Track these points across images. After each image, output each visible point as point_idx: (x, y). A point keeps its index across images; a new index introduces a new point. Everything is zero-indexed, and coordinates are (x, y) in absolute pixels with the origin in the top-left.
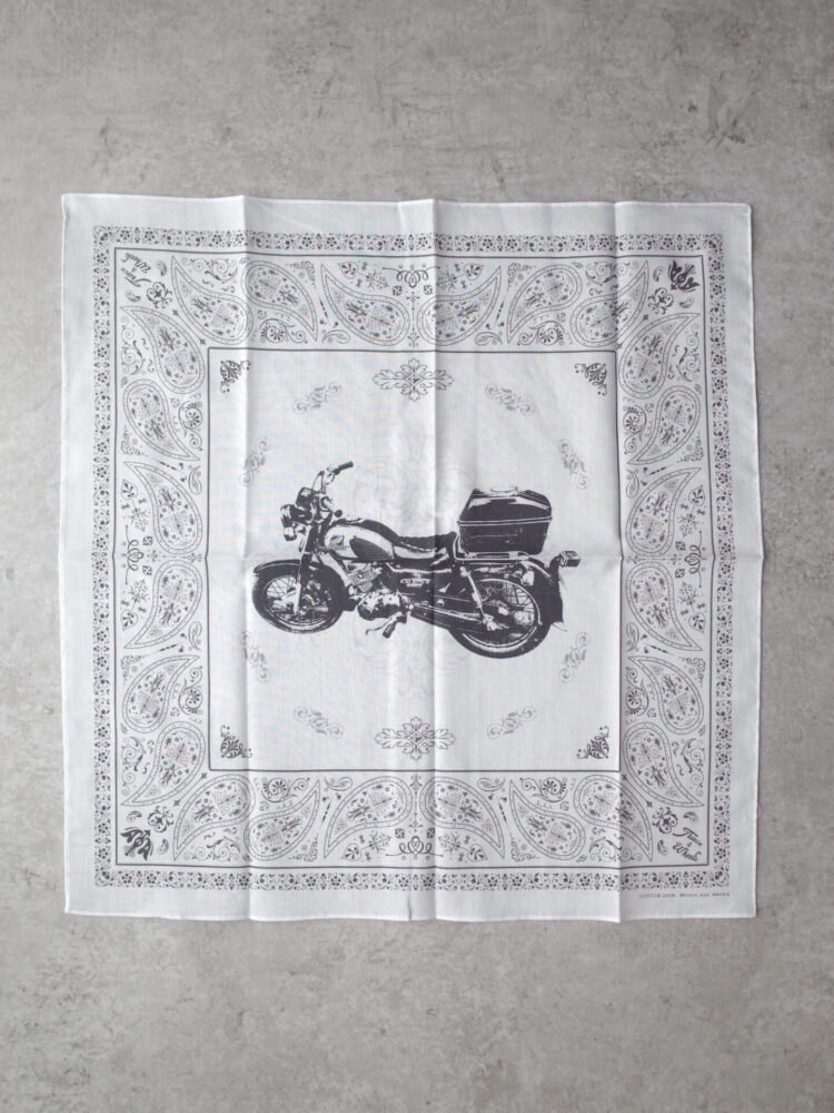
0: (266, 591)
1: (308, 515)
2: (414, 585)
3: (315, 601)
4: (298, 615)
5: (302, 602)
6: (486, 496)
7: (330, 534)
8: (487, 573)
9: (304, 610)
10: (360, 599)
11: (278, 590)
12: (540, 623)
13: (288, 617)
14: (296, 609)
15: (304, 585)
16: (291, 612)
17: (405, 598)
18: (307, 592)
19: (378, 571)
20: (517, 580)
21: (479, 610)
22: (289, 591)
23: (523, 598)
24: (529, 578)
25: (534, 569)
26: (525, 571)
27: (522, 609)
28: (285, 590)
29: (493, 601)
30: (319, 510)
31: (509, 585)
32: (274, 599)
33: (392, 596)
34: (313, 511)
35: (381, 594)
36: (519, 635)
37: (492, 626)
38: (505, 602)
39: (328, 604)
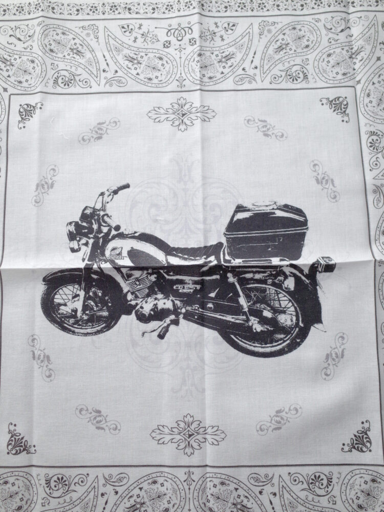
0: (53, 298)
1: (91, 230)
2: (185, 291)
3: (97, 306)
4: (82, 319)
5: (85, 307)
6: (249, 210)
7: (111, 245)
8: (252, 279)
9: (87, 315)
10: (137, 304)
11: (64, 297)
12: (301, 324)
13: (72, 321)
14: (79, 314)
15: (87, 292)
16: (75, 316)
17: (178, 303)
18: (90, 298)
19: (153, 278)
20: (279, 286)
21: (244, 313)
22: (73, 298)
23: (285, 301)
24: (290, 283)
25: (294, 275)
26: (286, 277)
27: (284, 312)
28: (70, 297)
29: (258, 305)
30: (100, 225)
31: (271, 290)
32: (60, 305)
33: (165, 301)
34: (95, 227)
35: (156, 299)
36: (282, 336)
37: (258, 328)
38: (269, 305)
39: (109, 309)
